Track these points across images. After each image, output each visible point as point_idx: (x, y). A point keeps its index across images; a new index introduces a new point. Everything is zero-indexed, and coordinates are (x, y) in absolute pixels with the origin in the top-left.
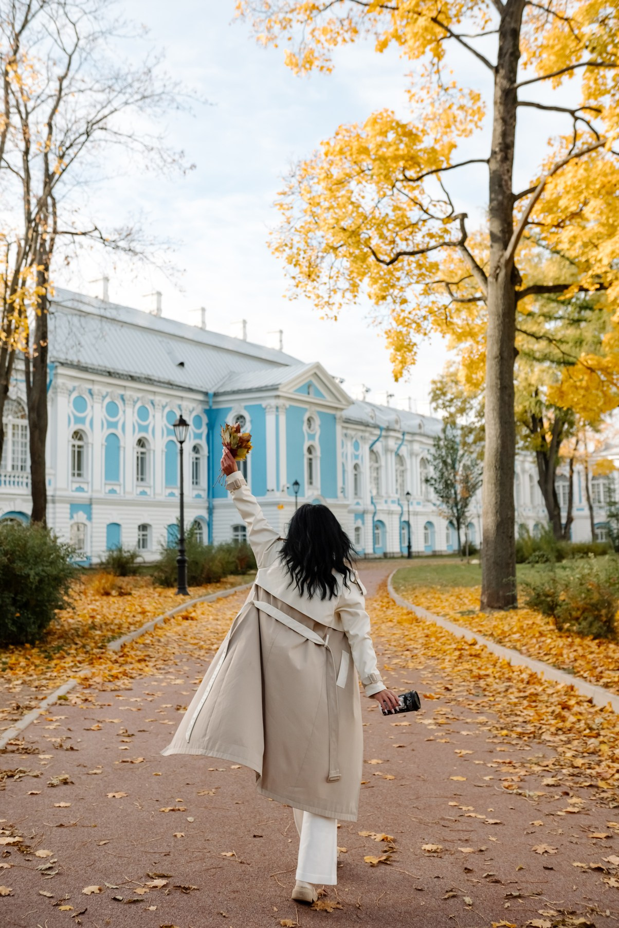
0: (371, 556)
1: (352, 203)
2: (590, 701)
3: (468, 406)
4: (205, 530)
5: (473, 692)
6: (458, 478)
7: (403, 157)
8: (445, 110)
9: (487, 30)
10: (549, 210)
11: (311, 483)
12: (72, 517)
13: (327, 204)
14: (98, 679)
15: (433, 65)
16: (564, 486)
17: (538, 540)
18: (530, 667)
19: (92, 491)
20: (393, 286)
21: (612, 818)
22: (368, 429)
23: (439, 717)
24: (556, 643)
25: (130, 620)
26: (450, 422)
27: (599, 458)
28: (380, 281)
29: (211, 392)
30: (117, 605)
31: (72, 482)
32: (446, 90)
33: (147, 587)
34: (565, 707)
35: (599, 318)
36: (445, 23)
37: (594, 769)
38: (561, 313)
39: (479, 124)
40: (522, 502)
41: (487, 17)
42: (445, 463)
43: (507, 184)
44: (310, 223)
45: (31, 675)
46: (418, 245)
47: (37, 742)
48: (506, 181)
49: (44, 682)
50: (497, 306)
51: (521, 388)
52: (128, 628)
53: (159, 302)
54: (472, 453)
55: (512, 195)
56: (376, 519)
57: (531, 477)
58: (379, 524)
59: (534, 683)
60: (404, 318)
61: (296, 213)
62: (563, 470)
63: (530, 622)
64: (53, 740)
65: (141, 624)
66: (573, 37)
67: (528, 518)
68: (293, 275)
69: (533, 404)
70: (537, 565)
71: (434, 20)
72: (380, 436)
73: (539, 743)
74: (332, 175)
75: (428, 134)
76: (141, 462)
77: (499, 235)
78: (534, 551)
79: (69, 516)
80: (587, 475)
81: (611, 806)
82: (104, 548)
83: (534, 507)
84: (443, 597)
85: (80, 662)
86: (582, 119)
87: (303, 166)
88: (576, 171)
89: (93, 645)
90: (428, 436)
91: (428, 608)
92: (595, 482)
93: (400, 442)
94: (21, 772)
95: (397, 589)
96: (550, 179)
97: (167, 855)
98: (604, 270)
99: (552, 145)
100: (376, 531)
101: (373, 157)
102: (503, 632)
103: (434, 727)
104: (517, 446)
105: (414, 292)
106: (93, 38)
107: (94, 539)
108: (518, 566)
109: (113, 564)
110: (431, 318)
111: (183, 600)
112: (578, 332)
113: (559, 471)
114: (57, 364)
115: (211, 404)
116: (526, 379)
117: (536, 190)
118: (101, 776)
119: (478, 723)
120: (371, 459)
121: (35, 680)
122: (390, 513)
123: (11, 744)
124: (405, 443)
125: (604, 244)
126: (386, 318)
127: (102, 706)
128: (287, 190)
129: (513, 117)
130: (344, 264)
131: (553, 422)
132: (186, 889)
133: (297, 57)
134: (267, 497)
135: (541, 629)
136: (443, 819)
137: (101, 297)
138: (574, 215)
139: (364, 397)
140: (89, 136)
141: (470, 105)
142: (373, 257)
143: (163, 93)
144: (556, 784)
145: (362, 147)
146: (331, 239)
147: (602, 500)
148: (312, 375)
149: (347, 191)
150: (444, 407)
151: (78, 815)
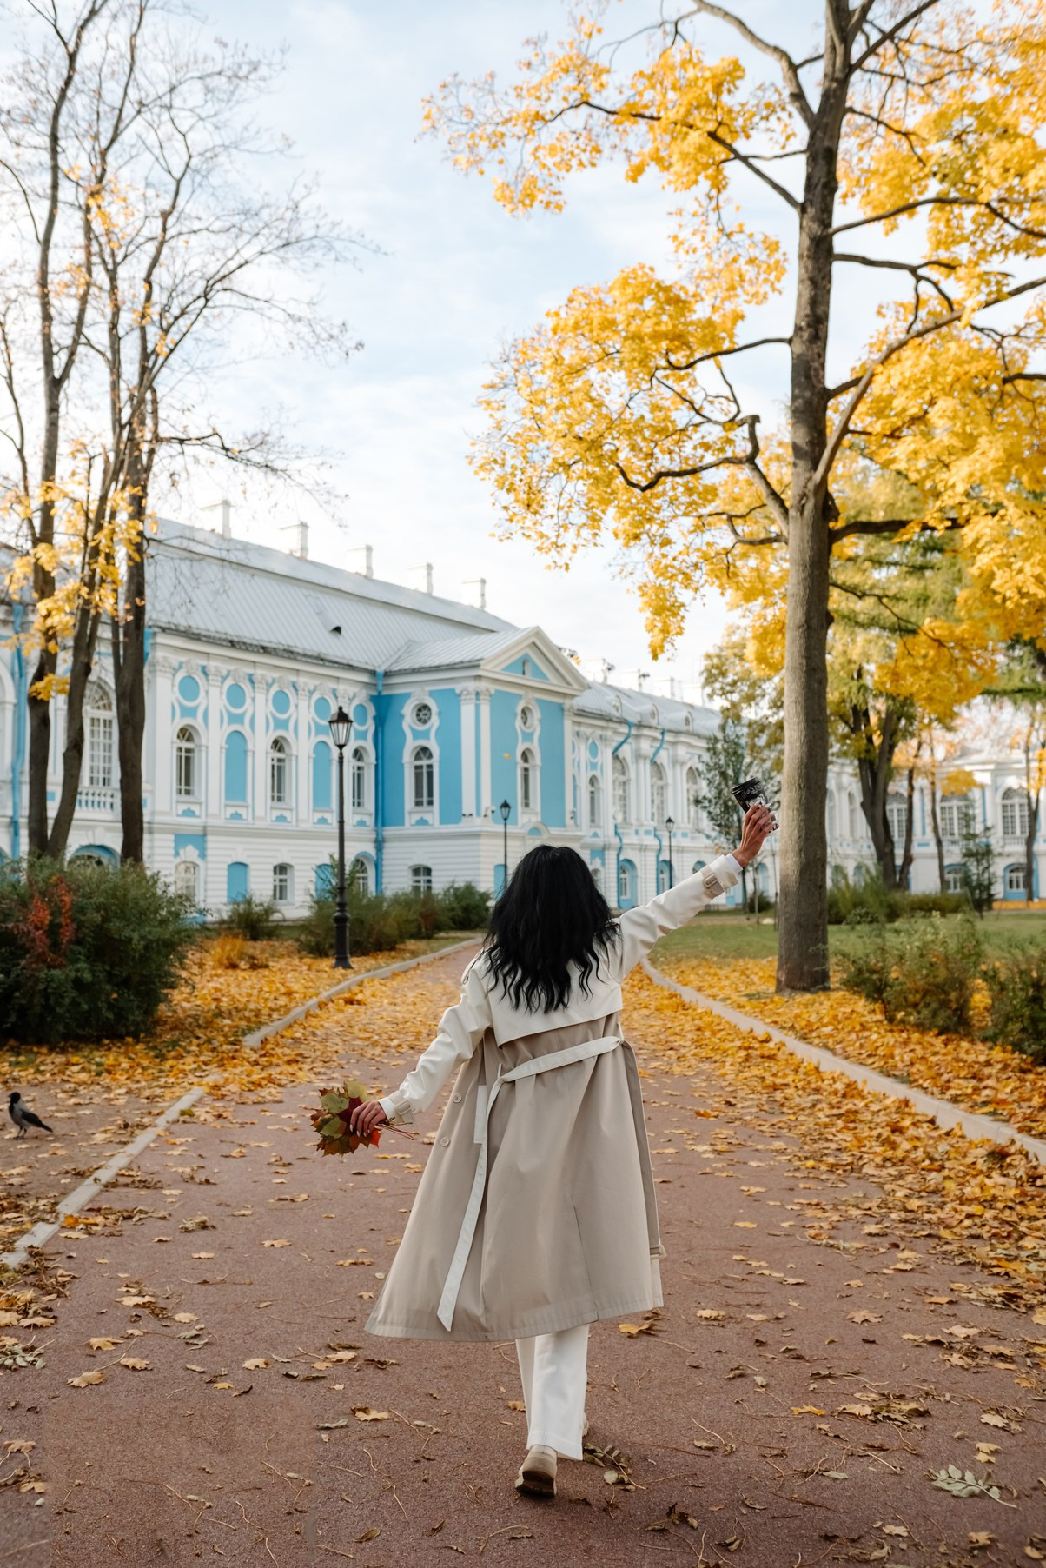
1: (592, 400)
2: (932, 1121)
3: (758, 692)
4: (371, 873)
5: (766, 1107)
7: (665, 336)
8: (727, 265)
9: (789, 150)
10: (879, 413)
11: (527, 805)
12: (177, 854)
13: (554, 402)
14: (233, 1088)
15: (710, 198)
16: (899, 810)
17: (861, 890)
18: (847, 1073)
19: (207, 815)
20: (650, 520)
21: (958, 1278)
22: (612, 725)
23: (718, 1142)
24: (886, 1040)
25: (271, 1004)
26: (732, 715)
27: (952, 769)
28: (631, 513)
29: (380, 670)
30: (249, 983)
31: (178, 802)
32: (729, 236)
33: (289, 956)
34: (896, 1129)
35: (953, 565)
36: (728, 141)
37: (935, 1213)
38: (896, 556)
39: (777, 285)
40: (837, 834)
41: (789, 131)
42: (724, 775)
43: (817, 376)
44: (530, 429)
45: (138, 1082)
46: (687, 459)
47: (158, 1172)
48: (816, 370)
49: (158, 1091)
50: (802, 552)
51: (837, 666)
52: (270, 1016)
53: (304, 537)
54: (764, 761)
55: (825, 389)
56: (622, 858)
57: (850, 796)
58: (626, 864)
59: (852, 1097)
60: (666, 567)
61: (510, 415)
62: (898, 786)
63: (848, 1010)
64: (180, 1170)
65: (288, 1011)
66: (915, 159)
67: (847, 857)
68: (505, 504)
69: (854, 690)
70: (858, 927)
71: (713, 135)
72: (628, 736)
73: (859, 1178)
74: (563, 359)
75: (702, 299)
76: (278, 773)
77: (806, 447)
78: (855, 906)
79: (173, 852)
80: (934, 794)
81: (957, 1262)
82: (225, 900)
83: (855, 841)
84: (722, 973)
85: (205, 1064)
86: (928, 280)
87: (520, 347)
88: (918, 358)
89: (222, 1039)
90: (699, 736)
91: (700, 989)
92: (946, 804)
93: (657, 744)
94: (141, 1212)
95: (653, 962)
96: (880, 368)
97: (353, 1320)
98: (957, 500)
99: (884, 316)
100: (622, 876)
101: (623, 334)
102: (809, 1024)
103: (711, 1156)
104: (830, 751)
105: (680, 529)
106: (211, 155)
107: (210, 886)
108: (831, 928)
109: (239, 923)
110: (706, 568)
111: (344, 976)
112: (922, 584)
113: (892, 788)
114: (156, 630)
115: (380, 688)
116: (845, 652)
117: (859, 383)
118: (252, 1219)
119: (773, 1151)
120: (614, 768)
121: (144, 1088)
122: (643, 849)
123: (123, 1175)
124: (665, 746)
125: (958, 463)
126: (640, 566)
127: (242, 1125)
128: (497, 380)
129: (828, 277)
130: (578, 488)
131: (883, 716)
132: (382, 1364)
133: (512, 187)
134: (461, 825)
135: (864, 1019)
136: (725, 1277)
137: (219, 530)
138: (915, 420)
139: (605, 679)
140: (207, 300)
141: (763, 257)
142: (621, 478)
143: (316, 237)
144: (881, 1232)
145: (607, 319)
146: (561, 452)
147: (956, 831)
148: (529, 646)
149: (585, 382)
150: (724, 694)
151: (226, 1269)
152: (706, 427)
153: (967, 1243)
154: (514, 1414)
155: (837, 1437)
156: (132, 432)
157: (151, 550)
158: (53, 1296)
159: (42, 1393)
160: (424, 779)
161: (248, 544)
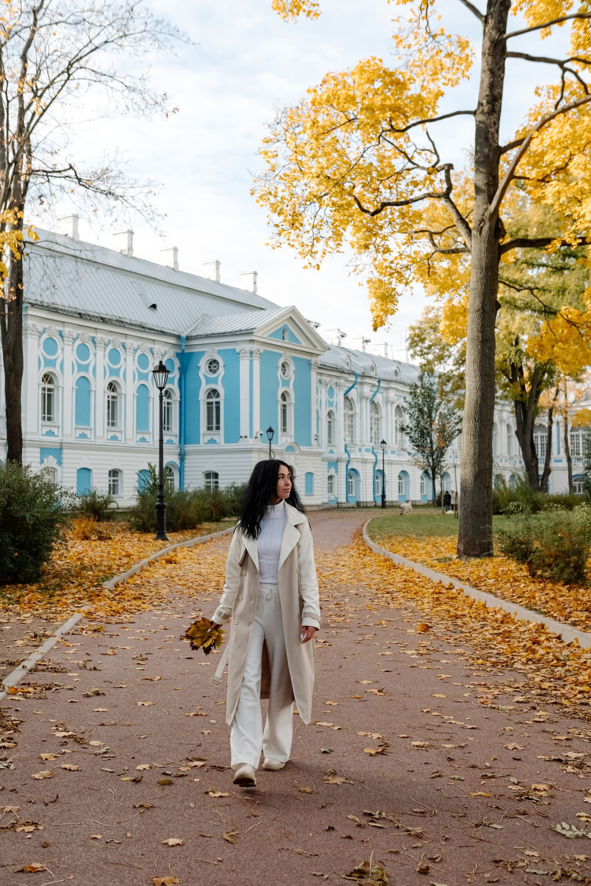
0: (343, 505)
1: (337, 151)
2: (559, 638)
3: (447, 353)
4: (176, 476)
5: (451, 629)
6: (434, 427)
7: (389, 108)
8: (432, 57)
10: (535, 165)
11: (285, 430)
12: (42, 462)
13: (311, 153)
14: (101, 614)
15: (422, 10)
16: (542, 437)
17: (514, 491)
18: (504, 608)
19: (63, 435)
20: (376, 235)
22: (343, 375)
23: (421, 649)
24: (530, 588)
25: (117, 562)
26: (428, 369)
27: (579, 409)
28: (363, 230)
29: (184, 335)
30: (100, 549)
31: (42, 426)
32: (434, 37)
33: (124, 532)
34: (536, 642)
35: (583, 267)
37: (559, 690)
38: (544, 260)
39: (466, 73)
40: (499, 453)
42: (421, 411)
43: (493, 137)
44: (294, 171)
45: (37, 610)
46: (402, 193)
47: (62, 663)
48: (492, 134)
49: (52, 615)
50: (480, 259)
51: (501, 336)
52: (118, 569)
53: (131, 240)
54: (449, 401)
55: (498, 147)
56: (349, 468)
57: (508, 426)
58: (353, 472)
59: (507, 623)
60: (386, 268)
61: (281, 161)
62: (542, 420)
63: (505, 569)
64: (76, 662)
65: (129, 567)
67: (505, 469)
68: (275, 223)
69: (513, 353)
70: (512, 516)
72: (355, 383)
73: (511, 670)
74: (318, 122)
75: (415, 81)
76: (112, 405)
77: (484, 187)
78: (510, 501)
79: (39, 460)
80: (566, 426)
83: (511, 458)
84: (420, 545)
85: (80, 599)
86: (571, 71)
87: (289, 113)
88: (562, 127)
89: (89, 584)
90: (404, 384)
91: (405, 555)
92: (575, 433)
93: (375, 389)
94: (56, 685)
95: (372, 538)
96: (536, 134)
97: (199, 745)
99: (540, 95)
100: (350, 480)
101: (360, 105)
102: (479, 577)
103: (416, 657)
104: (496, 395)
105: (396, 241)
107: (64, 484)
108: (494, 517)
109: (88, 509)
110: (413, 268)
111: (163, 545)
112: (562, 280)
113: (537, 421)
114: (29, 305)
115: (183, 347)
116: (507, 327)
117: (522, 143)
118: (127, 690)
119: (456, 654)
120: (345, 406)
121: (42, 614)
122: (364, 461)
123: (40, 665)
124: (380, 390)
125: (588, 200)
126: (368, 267)
127: (111, 636)
128: (272, 137)
129: (502, 69)
130: (327, 212)
131: (533, 371)
132: (221, 768)
134: (239, 444)
135: (515, 575)
136: (427, 724)
137: (71, 235)
138: (558, 170)
139: (340, 343)
140: (69, 75)
141: (457, 52)
142: (356, 206)
143: (145, 31)
144: (525, 701)
145: (350, 96)
146: (314, 186)
147: (581, 452)
148: (288, 319)
149: (333, 139)
150: (422, 354)
151: (116, 717)
152: (417, 171)
153: (579, 708)
154: (304, 794)
155: (497, 808)
156: (16, 168)
157: (26, 251)
158: (12, 732)
159: (17, 782)
160: (213, 412)
161: (94, 246)
